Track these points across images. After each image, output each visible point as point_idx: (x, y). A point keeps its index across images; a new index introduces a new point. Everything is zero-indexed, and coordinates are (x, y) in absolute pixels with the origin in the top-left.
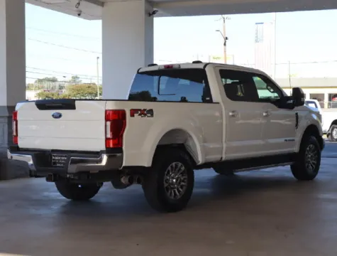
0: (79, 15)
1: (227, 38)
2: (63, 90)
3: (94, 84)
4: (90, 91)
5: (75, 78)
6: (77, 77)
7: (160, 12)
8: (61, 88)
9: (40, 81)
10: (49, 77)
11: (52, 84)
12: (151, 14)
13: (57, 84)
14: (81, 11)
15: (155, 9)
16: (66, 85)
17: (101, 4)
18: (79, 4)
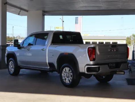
0: (19, 14)
1: (63, 21)
12: (44, 15)
15: (45, 13)
17: (27, 11)
18: (20, 11)
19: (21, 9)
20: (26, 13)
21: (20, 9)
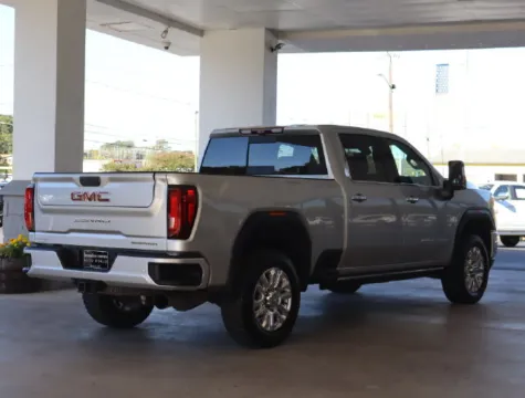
0: (167, 48)
1: (393, 87)
2: (144, 161)
3: (191, 153)
4: (183, 163)
5: (161, 143)
6: (164, 142)
7: (287, 45)
8: (140, 157)
9: (110, 146)
10: (122, 140)
11: (126, 151)
12: (273, 49)
13: (134, 151)
14: (169, 43)
15: (280, 41)
16: (148, 153)
17: (200, 32)
18: (166, 32)
19: (171, 22)
20: (195, 40)
21: (164, 23)
